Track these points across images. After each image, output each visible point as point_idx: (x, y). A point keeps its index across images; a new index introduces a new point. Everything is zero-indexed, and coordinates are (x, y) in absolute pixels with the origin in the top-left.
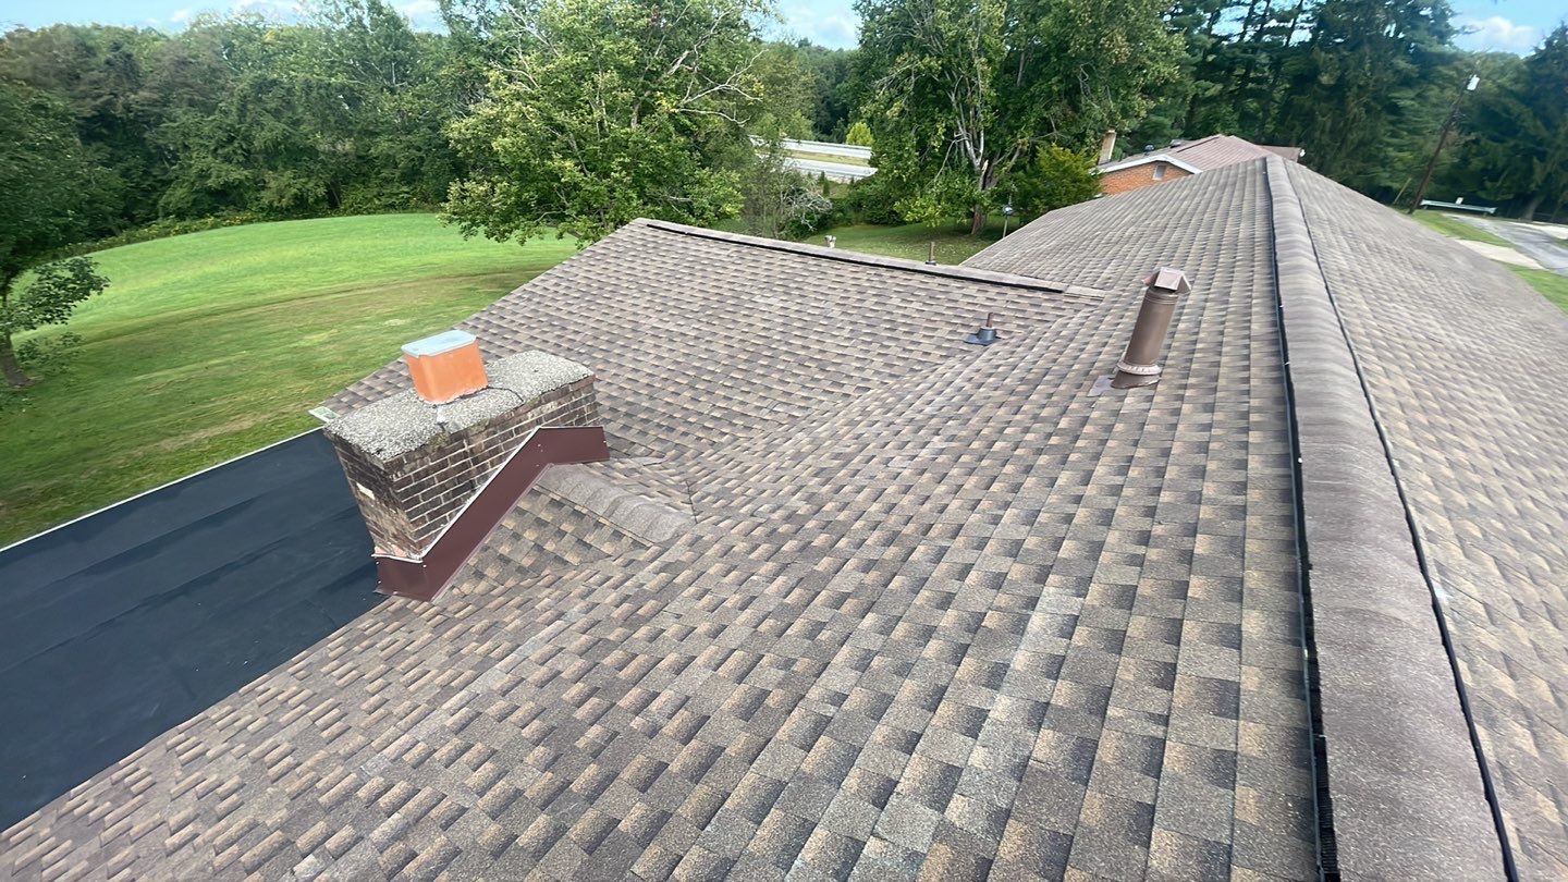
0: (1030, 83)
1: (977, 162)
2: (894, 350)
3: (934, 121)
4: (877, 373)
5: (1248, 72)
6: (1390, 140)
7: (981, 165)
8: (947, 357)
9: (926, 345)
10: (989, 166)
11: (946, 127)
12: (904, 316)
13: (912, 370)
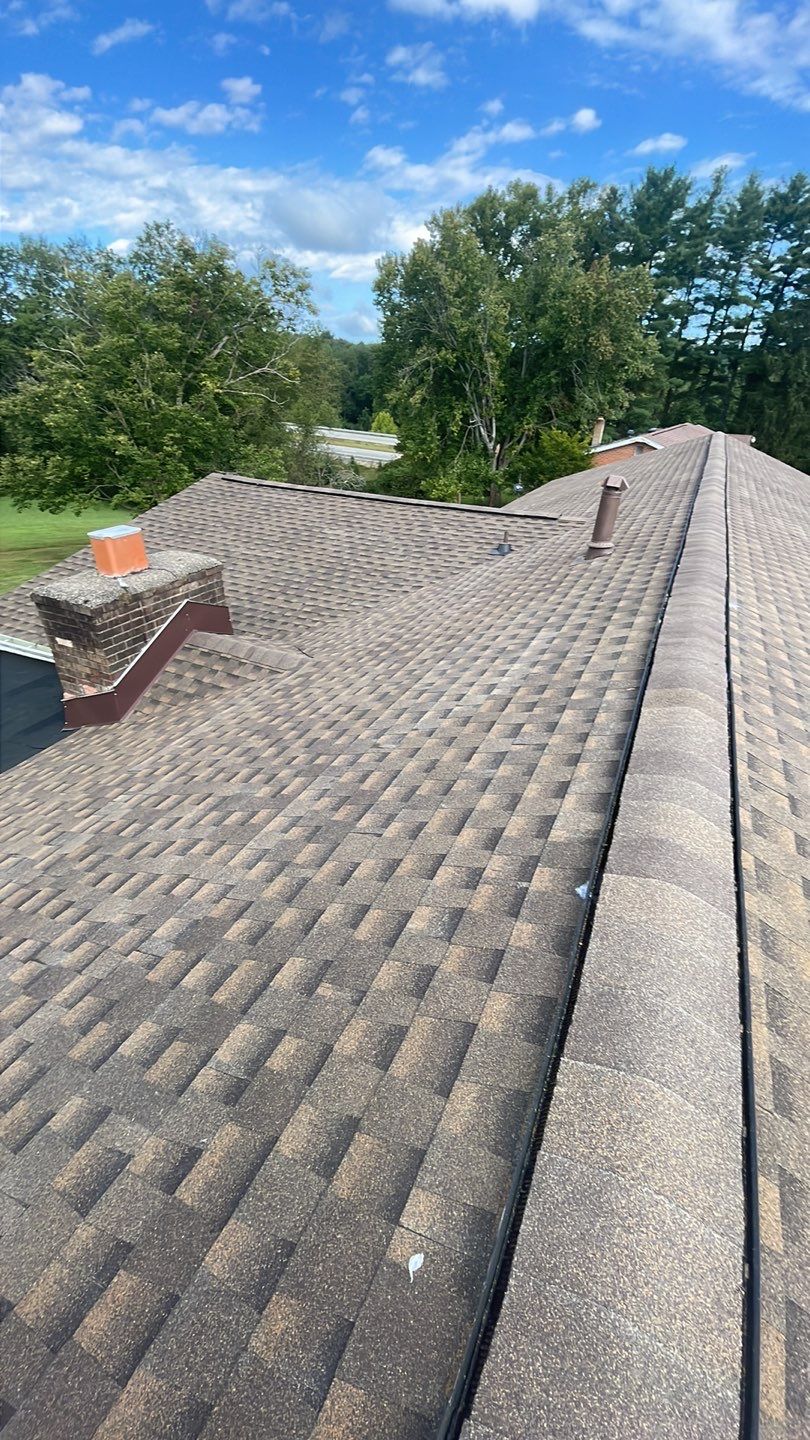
0: (532, 376)
1: (490, 446)
2: (438, 561)
3: (452, 408)
4: (427, 577)
5: (711, 373)
7: (494, 448)
8: (477, 564)
9: (461, 557)
10: (501, 449)
11: (463, 414)
12: (443, 539)
13: (452, 574)
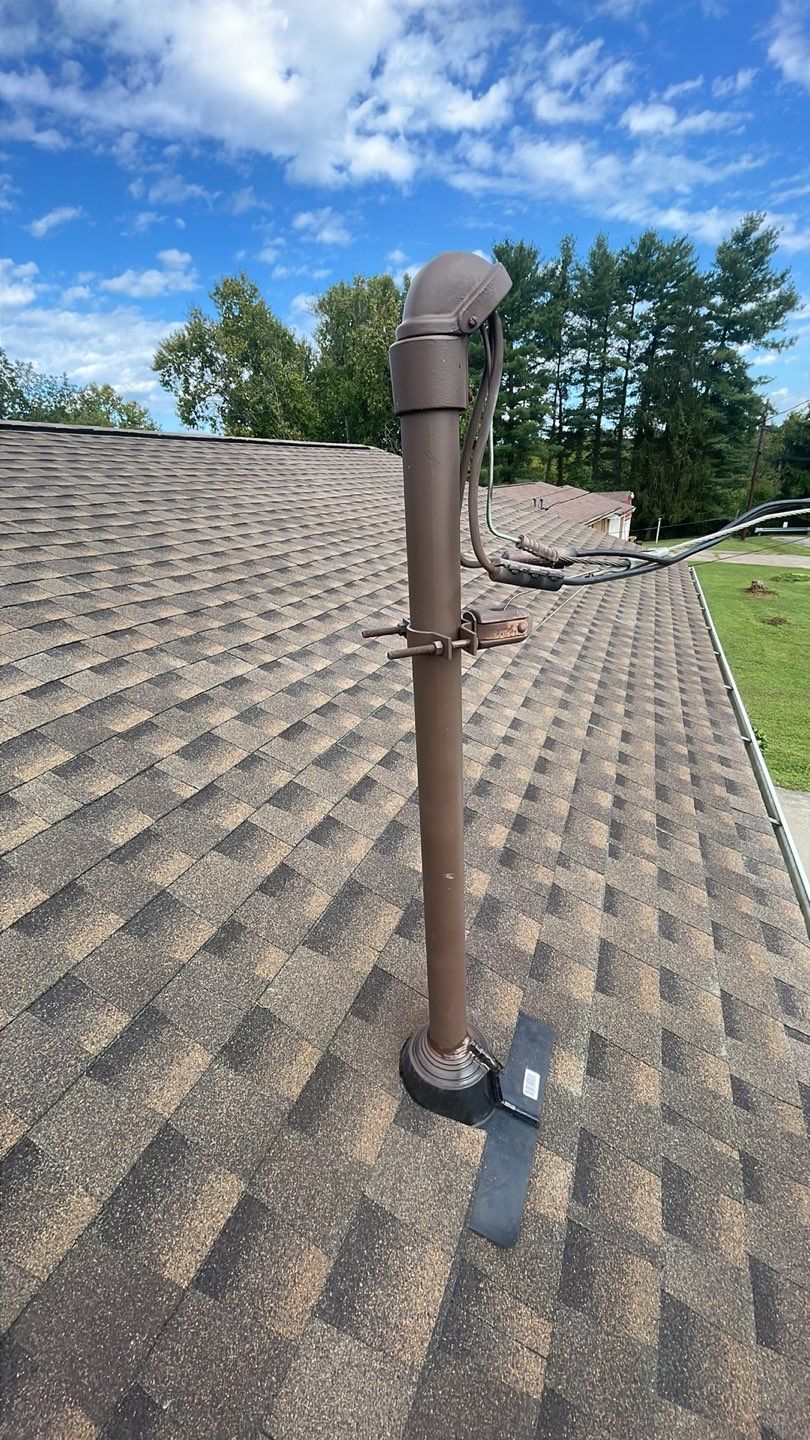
6: (716, 480)
